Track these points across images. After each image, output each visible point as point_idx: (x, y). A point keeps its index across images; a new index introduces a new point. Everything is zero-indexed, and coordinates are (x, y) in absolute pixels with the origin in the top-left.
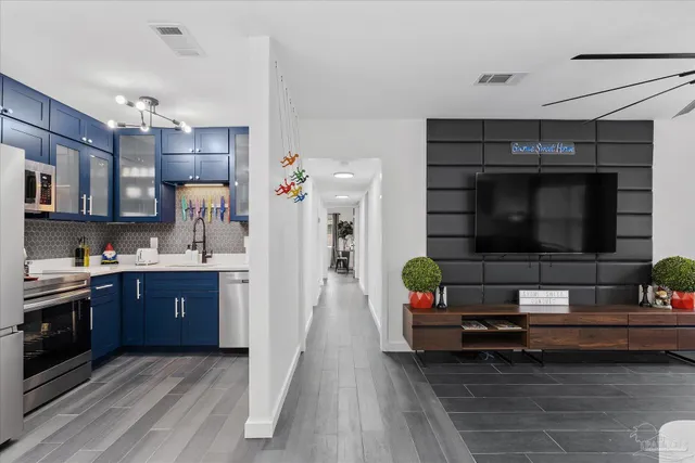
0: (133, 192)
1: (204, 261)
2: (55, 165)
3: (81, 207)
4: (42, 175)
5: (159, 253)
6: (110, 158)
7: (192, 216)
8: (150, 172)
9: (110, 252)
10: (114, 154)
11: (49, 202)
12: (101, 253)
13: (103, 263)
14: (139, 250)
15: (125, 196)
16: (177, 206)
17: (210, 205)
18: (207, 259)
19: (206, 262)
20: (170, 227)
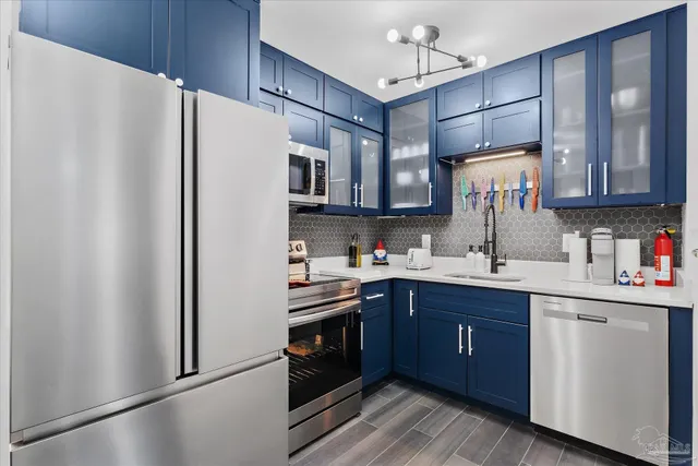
0: (403, 178)
1: (494, 270)
2: (328, 149)
3: (353, 199)
4: (317, 161)
5: (432, 255)
6: (380, 138)
7: (474, 205)
8: (424, 149)
9: (380, 251)
10: (385, 134)
11: (323, 194)
12: (373, 252)
13: (374, 264)
14: (411, 250)
15: (396, 184)
16: (455, 192)
17: (501, 187)
18: (499, 267)
19: (496, 272)
20: (445, 221)
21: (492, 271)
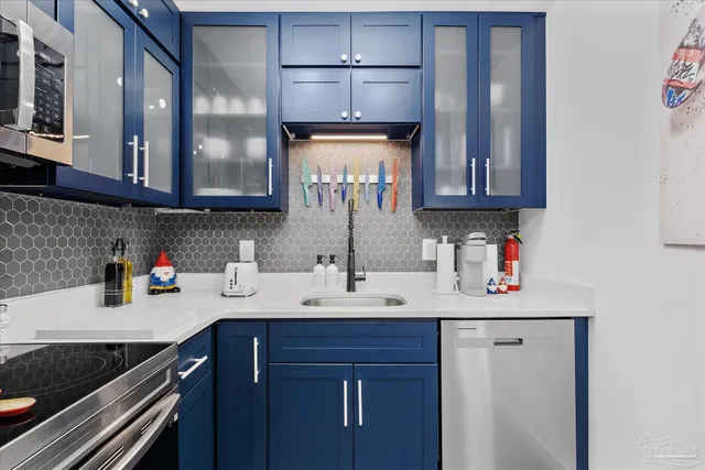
1: (351, 287)
3: (128, 168)
6: (175, 68)
10: (181, 64)
16: (292, 180)
17: (356, 179)
18: (357, 283)
19: (354, 290)
20: (278, 220)
21: (349, 290)
